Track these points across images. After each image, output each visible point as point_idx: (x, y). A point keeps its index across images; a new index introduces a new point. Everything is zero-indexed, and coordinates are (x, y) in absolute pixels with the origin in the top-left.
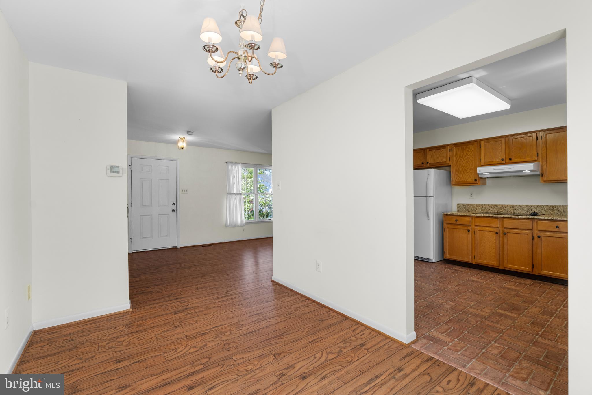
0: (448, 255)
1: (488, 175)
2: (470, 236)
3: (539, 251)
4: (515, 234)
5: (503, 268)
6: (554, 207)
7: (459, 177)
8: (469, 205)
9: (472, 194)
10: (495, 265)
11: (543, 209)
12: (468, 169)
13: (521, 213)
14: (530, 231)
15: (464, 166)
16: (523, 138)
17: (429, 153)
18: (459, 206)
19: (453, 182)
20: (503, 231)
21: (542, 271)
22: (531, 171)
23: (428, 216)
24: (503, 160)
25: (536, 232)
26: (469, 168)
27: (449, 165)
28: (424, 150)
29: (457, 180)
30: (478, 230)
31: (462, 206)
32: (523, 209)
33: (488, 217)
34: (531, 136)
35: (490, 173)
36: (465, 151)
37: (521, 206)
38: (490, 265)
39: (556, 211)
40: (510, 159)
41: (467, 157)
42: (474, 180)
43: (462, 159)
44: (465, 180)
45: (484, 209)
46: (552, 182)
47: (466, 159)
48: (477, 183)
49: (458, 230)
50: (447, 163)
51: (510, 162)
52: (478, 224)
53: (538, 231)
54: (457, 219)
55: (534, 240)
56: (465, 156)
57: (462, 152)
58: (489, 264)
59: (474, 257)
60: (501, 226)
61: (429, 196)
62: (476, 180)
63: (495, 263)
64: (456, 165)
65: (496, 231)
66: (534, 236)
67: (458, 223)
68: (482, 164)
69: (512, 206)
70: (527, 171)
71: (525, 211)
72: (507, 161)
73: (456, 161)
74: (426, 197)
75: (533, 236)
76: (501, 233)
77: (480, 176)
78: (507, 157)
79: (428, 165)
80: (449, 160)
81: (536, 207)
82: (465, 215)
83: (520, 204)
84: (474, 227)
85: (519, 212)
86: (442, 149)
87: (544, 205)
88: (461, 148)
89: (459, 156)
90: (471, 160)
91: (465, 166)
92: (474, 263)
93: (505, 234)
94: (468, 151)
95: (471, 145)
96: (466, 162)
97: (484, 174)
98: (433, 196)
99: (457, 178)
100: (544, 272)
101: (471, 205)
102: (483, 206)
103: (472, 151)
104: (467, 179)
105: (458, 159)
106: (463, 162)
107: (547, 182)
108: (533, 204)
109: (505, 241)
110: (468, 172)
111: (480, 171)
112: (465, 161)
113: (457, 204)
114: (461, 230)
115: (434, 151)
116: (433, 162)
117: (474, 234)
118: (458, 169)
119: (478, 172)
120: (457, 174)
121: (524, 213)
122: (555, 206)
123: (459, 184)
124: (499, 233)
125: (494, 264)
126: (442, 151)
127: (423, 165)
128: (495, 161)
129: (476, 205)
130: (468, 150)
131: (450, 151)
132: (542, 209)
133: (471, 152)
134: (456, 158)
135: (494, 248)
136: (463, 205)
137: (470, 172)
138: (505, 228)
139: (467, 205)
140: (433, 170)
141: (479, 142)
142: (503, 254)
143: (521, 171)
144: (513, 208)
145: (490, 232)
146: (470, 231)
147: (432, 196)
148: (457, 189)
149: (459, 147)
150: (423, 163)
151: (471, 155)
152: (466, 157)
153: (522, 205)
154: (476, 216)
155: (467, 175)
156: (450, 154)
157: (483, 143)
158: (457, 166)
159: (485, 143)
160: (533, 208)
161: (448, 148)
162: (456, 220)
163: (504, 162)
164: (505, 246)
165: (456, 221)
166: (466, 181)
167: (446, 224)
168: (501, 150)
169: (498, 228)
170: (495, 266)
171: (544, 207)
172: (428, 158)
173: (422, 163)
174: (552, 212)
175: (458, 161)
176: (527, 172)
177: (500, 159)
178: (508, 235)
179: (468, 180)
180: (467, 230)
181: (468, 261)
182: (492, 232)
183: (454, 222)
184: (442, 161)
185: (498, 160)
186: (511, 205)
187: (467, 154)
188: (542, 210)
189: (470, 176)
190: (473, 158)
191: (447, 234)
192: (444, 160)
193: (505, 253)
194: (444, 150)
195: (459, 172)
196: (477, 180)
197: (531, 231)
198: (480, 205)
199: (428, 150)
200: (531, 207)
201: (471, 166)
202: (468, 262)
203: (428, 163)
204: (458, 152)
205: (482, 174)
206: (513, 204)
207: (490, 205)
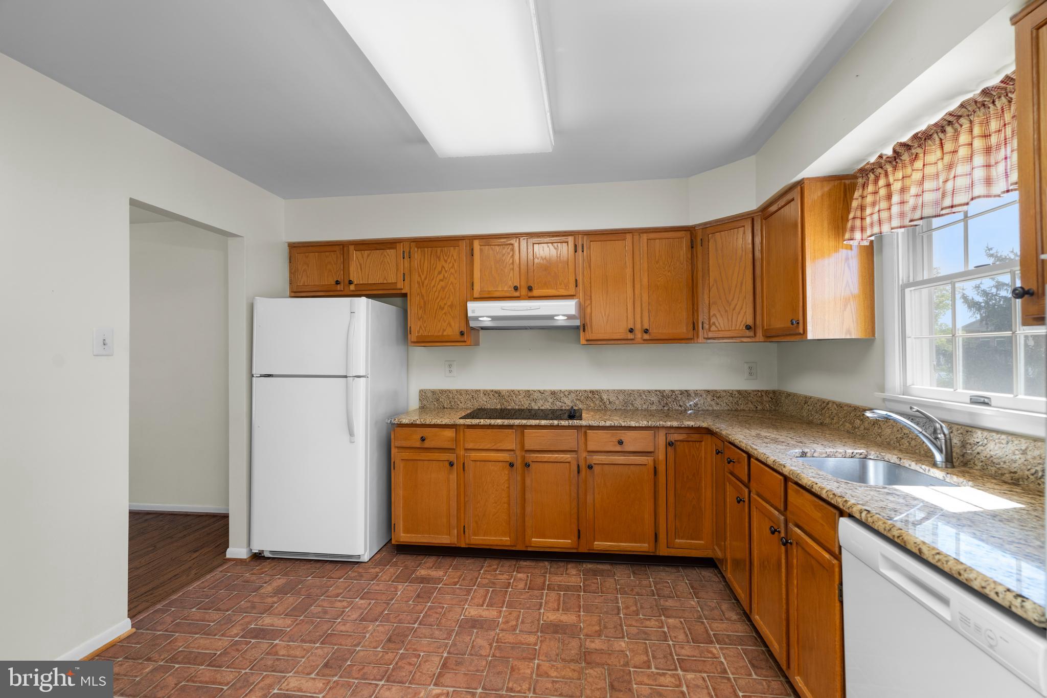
0: (402, 535)
1: (486, 322)
2: (454, 477)
3: (589, 498)
4: (546, 464)
5: (524, 549)
6: (595, 394)
7: (425, 325)
8: (446, 391)
9: (450, 366)
10: (508, 543)
11: (579, 398)
12: (445, 304)
13: (543, 408)
14: (574, 455)
15: (437, 298)
16: (552, 243)
17: (355, 256)
18: (423, 394)
19: (413, 337)
20: (523, 458)
21: (595, 543)
22: (570, 317)
23: (351, 434)
24: (516, 288)
25: (584, 454)
26: (449, 303)
27: (403, 292)
28: (341, 247)
29: (421, 331)
30: (472, 461)
31: (429, 395)
32: (546, 400)
33: (494, 425)
34: (565, 242)
35: (494, 318)
36: (439, 260)
37: (543, 393)
38: (497, 545)
39: (597, 402)
40: (530, 289)
41: (444, 276)
42: (458, 333)
43: (433, 279)
44: (439, 332)
45: (475, 401)
46: (599, 343)
47: (442, 280)
48: (465, 342)
49: (426, 463)
50: (400, 285)
51: (530, 294)
52: (471, 446)
53: (587, 454)
54: (425, 435)
55: (580, 473)
56: (440, 273)
57: (432, 262)
58: (495, 543)
59: (464, 529)
60: (518, 447)
61: (354, 375)
62: (462, 334)
63: (509, 539)
64: (418, 294)
65: (508, 460)
66: (580, 464)
67: (427, 444)
68: (475, 296)
69: (528, 393)
70: (561, 318)
71: (550, 404)
72: (524, 291)
73: (418, 283)
74: (346, 377)
75: (578, 466)
76: (518, 464)
77: (472, 324)
78: (523, 283)
79: (352, 287)
80: (404, 280)
81: (567, 393)
82: (443, 423)
83: (542, 388)
84: (462, 453)
85: (540, 405)
86: (387, 250)
87: (580, 390)
88: (431, 252)
89: (425, 273)
90: (452, 283)
91: (440, 298)
92: (463, 546)
93: (529, 466)
94: (446, 261)
95: (452, 248)
96: (442, 287)
97: (480, 319)
98: (364, 374)
99: (420, 327)
100: (600, 545)
101: (450, 391)
102: (474, 394)
103: (455, 261)
104: (444, 330)
105: (423, 277)
106: (434, 286)
107: (591, 342)
108: (563, 388)
109: (528, 481)
110: (445, 313)
111: (473, 311)
112: (438, 284)
113: (420, 391)
114: (434, 462)
115: (366, 252)
116: (366, 283)
117: (463, 471)
118: (425, 303)
119: (470, 314)
120: (421, 317)
121: (548, 407)
122: (597, 391)
123: (425, 341)
124: (515, 465)
125: (506, 540)
126: (386, 254)
127: (339, 287)
128: (501, 290)
129: (459, 392)
130: (446, 258)
131: (405, 257)
132: (576, 397)
133: (453, 263)
134: (420, 276)
135: (505, 503)
136: (434, 392)
137: (451, 315)
138: (526, 451)
139: (442, 392)
140: (364, 299)
141: (468, 241)
142: (523, 514)
143: (551, 317)
144: (529, 397)
145: (497, 463)
146: (455, 466)
147: (361, 374)
148: (419, 352)
149: (426, 249)
150: (337, 283)
151: (453, 271)
152: (441, 277)
153: (544, 391)
154: (468, 425)
155: (444, 319)
156: (407, 265)
157: (476, 244)
158: (423, 296)
159: (480, 246)
160: (562, 396)
161: (400, 247)
162: (422, 437)
163: (517, 294)
164: (528, 496)
165: (423, 439)
166: (440, 334)
167: (397, 450)
168: (511, 266)
169: (512, 453)
170: (508, 546)
171: (580, 395)
172: (351, 269)
173: (337, 281)
174: (592, 405)
175: (423, 284)
176: (561, 320)
177: (510, 287)
178: (533, 466)
179: (445, 333)
180: (447, 464)
181: (449, 542)
182: (501, 464)
183: (418, 444)
184: (385, 282)
185: (507, 289)
186: (525, 391)
187: (443, 267)
188: (577, 399)
189: (449, 324)
190: (456, 279)
191: (399, 478)
192: (391, 279)
193: (528, 509)
194: (392, 252)
195: (425, 312)
196: (466, 334)
197: (574, 453)
198: (467, 391)
199: (352, 248)
200: (560, 395)
201: (451, 298)
202: (451, 544)
203: (350, 282)
204: (422, 261)
205: (476, 319)
206: (528, 389)
207: (487, 391)
